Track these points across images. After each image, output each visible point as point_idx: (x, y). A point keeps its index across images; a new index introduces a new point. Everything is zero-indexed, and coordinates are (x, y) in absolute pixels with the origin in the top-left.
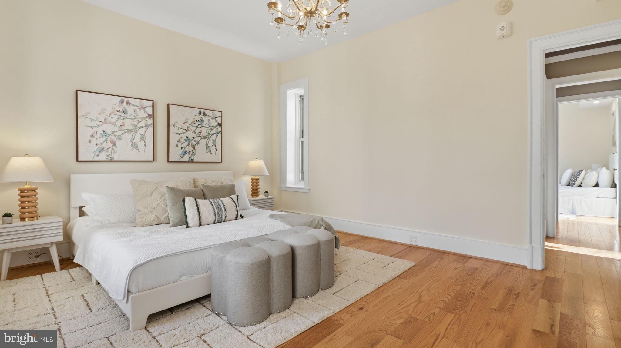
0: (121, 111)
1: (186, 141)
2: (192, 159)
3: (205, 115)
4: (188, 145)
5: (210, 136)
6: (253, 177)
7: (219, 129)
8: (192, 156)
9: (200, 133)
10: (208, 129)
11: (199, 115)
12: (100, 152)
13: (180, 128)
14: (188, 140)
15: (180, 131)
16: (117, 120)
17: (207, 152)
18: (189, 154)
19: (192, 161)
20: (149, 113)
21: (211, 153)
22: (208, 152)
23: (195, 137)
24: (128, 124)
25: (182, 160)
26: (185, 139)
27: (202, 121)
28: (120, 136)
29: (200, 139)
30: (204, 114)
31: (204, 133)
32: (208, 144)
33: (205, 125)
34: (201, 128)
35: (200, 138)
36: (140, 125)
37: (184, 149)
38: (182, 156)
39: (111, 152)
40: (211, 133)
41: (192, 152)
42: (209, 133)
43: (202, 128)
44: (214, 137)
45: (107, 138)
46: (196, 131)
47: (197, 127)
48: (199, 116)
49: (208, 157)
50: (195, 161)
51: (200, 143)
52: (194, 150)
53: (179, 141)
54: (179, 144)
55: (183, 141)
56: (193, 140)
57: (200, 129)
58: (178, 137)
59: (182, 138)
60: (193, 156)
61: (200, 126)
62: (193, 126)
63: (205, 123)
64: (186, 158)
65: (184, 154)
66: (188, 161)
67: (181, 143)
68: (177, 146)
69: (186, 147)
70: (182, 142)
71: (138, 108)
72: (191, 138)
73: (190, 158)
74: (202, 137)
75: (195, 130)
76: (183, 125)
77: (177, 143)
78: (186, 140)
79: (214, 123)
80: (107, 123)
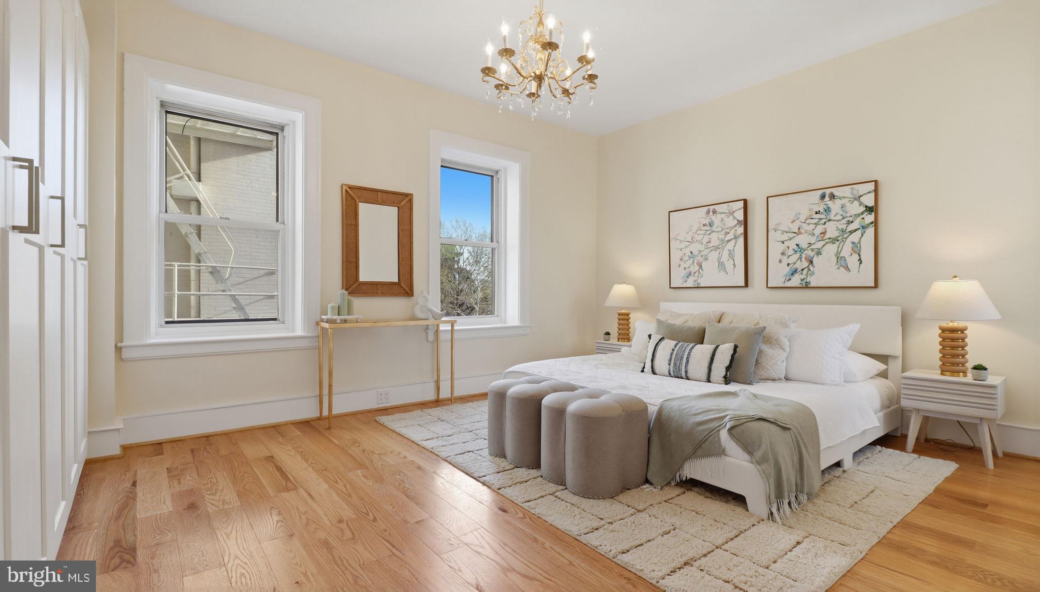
0: (708, 224)
1: (796, 252)
2: (806, 282)
3: (834, 198)
4: (800, 258)
5: (845, 236)
6: (945, 324)
7: (870, 218)
8: (807, 276)
9: (824, 233)
10: (841, 223)
11: (821, 201)
12: (687, 277)
13: (785, 231)
14: (799, 249)
15: (785, 237)
16: (703, 237)
17: (839, 268)
18: (802, 274)
19: (807, 286)
20: (739, 219)
21: (847, 269)
22: (841, 268)
23: (812, 242)
24: (715, 239)
25: (788, 284)
26: (794, 249)
27: (828, 210)
28: (706, 255)
29: (824, 245)
30: (832, 197)
31: (832, 232)
32: (840, 253)
33: (835, 216)
34: (825, 224)
35: (823, 243)
36: (728, 238)
37: (792, 265)
38: (788, 278)
39: (698, 276)
40: (849, 229)
41: (806, 269)
42: (843, 231)
43: (828, 223)
44: (855, 237)
45: (694, 261)
46: (814, 232)
47: (816, 224)
48: (821, 203)
49: (842, 278)
50: (812, 285)
51: (823, 253)
52: (810, 266)
53: (783, 254)
54: (784, 258)
55: (791, 252)
56: (809, 249)
57: (824, 226)
58: (782, 247)
59: (788, 248)
60: (809, 277)
61: (823, 221)
62: (809, 224)
63: (833, 213)
64: (796, 281)
65: (792, 274)
66: (800, 286)
67: (786, 257)
68: (780, 261)
69: (796, 261)
70: (789, 254)
71: (726, 215)
72: (804, 246)
73: (802, 280)
74: (828, 241)
75: (813, 230)
76: (791, 226)
77: (780, 256)
78: (796, 250)
79: (856, 208)
80: (694, 242)
